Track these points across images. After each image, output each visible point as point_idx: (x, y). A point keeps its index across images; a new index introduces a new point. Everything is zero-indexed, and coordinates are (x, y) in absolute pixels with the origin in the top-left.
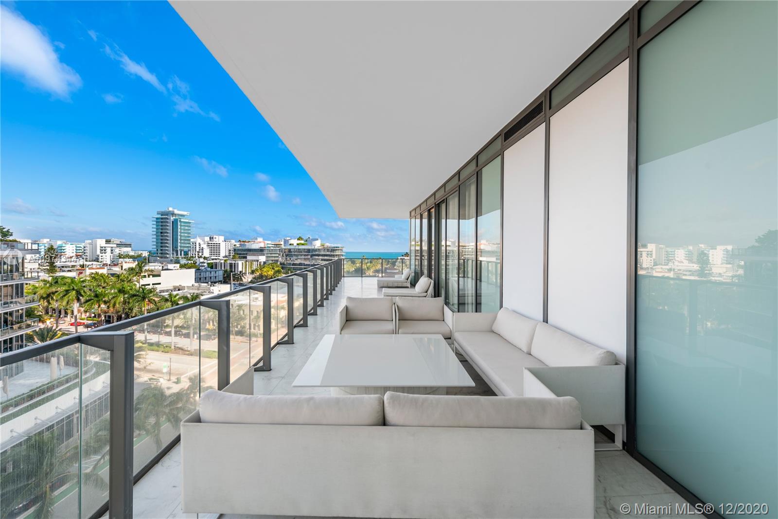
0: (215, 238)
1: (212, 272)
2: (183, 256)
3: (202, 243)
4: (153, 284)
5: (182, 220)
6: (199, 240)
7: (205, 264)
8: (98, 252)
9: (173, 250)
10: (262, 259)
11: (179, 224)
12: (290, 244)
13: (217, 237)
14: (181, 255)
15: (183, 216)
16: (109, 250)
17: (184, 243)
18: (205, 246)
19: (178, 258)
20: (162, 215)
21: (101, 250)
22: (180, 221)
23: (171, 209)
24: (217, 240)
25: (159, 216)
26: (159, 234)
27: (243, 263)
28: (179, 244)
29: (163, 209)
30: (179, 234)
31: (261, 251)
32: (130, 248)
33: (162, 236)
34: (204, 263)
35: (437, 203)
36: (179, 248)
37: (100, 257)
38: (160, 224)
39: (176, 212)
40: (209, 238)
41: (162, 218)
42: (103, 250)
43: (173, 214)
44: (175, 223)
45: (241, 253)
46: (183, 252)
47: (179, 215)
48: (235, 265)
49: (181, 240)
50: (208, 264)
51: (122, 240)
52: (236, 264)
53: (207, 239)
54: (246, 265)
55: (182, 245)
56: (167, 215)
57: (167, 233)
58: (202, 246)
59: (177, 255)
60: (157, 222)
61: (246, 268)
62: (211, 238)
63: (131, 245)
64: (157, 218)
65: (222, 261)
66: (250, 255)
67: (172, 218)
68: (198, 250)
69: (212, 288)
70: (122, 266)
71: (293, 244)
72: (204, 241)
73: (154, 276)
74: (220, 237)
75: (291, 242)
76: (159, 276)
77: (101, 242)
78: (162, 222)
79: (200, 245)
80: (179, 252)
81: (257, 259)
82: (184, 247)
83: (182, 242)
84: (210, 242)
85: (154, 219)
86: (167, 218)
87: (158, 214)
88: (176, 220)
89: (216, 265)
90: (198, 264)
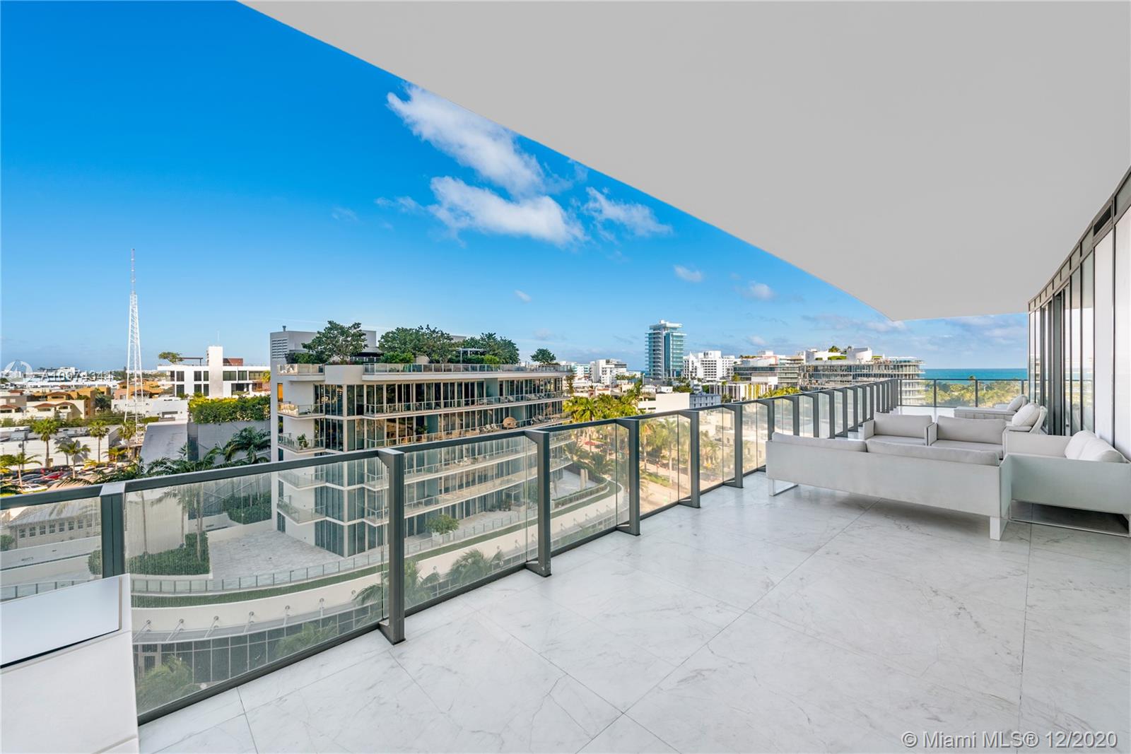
0: (711, 354)
1: (708, 398)
2: (675, 377)
3: (695, 360)
4: (649, 409)
5: (674, 334)
6: (691, 358)
7: (700, 388)
8: (601, 374)
9: (665, 370)
10: (773, 381)
11: (671, 339)
12: (817, 359)
13: (712, 352)
14: (673, 376)
15: (675, 329)
16: (608, 370)
17: (677, 362)
18: (698, 364)
19: (670, 379)
20: (654, 330)
21: (603, 371)
22: (672, 335)
23: (663, 322)
24: (712, 356)
25: (652, 331)
26: (652, 352)
27: (746, 387)
28: (671, 363)
29: (656, 323)
30: (671, 350)
31: (771, 369)
32: (625, 369)
33: (654, 354)
34: (698, 385)
35: (1056, 295)
36: (671, 368)
37: (602, 379)
38: (653, 340)
39: (668, 325)
40: (703, 354)
41: (654, 334)
42: (604, 372)
43: (665, 328)
44: (667, 338)
45: (742, 373)
46: (675, 373)
47: (671, 328)
48: (735, 390)
49: (673, 357)
50: (703, 387)
51: (619, 360)
52: (737, 389)
53: (701, 355)
54: (750, 390)
55: (675, 364)
56: (659, 329)
57: (659, 350)
58: (695, 365)
59: (669, 376)
60: (650, 338)
61: (750, 393)
62: (705, 354)
63: (625, 365)
64: (650, 334)
65: (720, 384)
66: (755, 376)
67: (664, 333)
68: (690, 369)
69: (709, 417)
70: (621, 388)
71: (821, 359)
72: (697, 357)
73: (650, 399)
74: (716, 352)
75: (818, 355)
76: (654, 399)
77: (602, 363)
78: (654, 338)
79: (693, 364)
80: (671, 372)
81: (765, 381)
82: (677, 366)
83: (675, 360)
84: (705, 360)
85: (648, 335)
86: (659, 333)
87: (651, 329)
88: (668, 335)
89: (712, 389)
90: (691, 387)
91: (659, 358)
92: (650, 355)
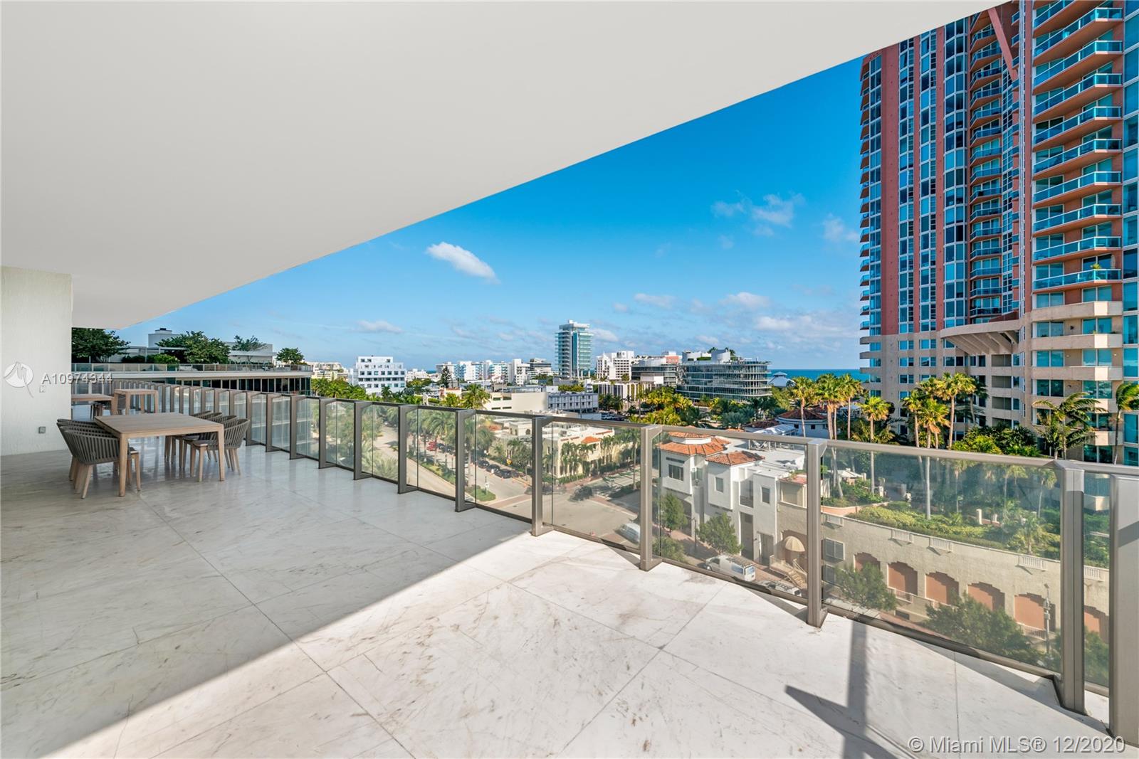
0: (624, 354)
2: (582, 377)
3: (608, 360)
4: (504, 408)
5: (581, 334)
6: (605, 357)
8: (516, 373)
9: (573, 370)
10: (659, 380)
11: (578, 339)
12: (689, 360)
13: (625, 352)
14: (580, 375)
15: (583, 329)
16: (524, 370)
17: (583, 361)
18: (611, 364)
19: (577, 379)
20: (564, 330)
21: (518, 371)
22: (579, 335)
23: (571, 322)
24: (625, 356)
25: (562, 331)
26: (561, 351)
27: (628, 386)
28: (578, 363)
29: (564, 323)
30: (578, 350)
31: (660, 370)
32: (550, 368)
33: (563, 354)
36: (578, 367)
37: (517, 378)
38: (562, 340)
39: (576, 324)
40: (616, 354)
41: (563, 333)
42: (519, 371)
43: (573, 328)
44: (574, 338)
46: (582, 372)
47: (579, 328)
49: (580, 357)
50: (595, 386)
51: (544, 360)
53: (614, 355)
54: (633, 389)
55: (582, 364)
56: (567, 329)
57: (567, 349)
58: (608, 364)
59: (577, 375)
60: (559, 338)
61: (633, 392)
62: (618, 355)
64: (559, 334)
65: (608, 383)
66: (644, 376)
67: (572, 333)
68: (603, 369)
71: (692, 360)
72: (610, 357)
73: (505, 398)
74: (629, 352)
75: (690, 356)
76: (510, 399)
78: (563, 338)
79: (606, 363)
80: (578, 372)
81: (651, 381)
82: (584, 366)
83: (582, 359)
84: (617, 359)
85: (557, 335)
86: (567, 333)
87: (560, 328)
88: (575, 334)
89: (601, 388)
90: (585, 387)
91: (568, 358)
92: (560, 354)
